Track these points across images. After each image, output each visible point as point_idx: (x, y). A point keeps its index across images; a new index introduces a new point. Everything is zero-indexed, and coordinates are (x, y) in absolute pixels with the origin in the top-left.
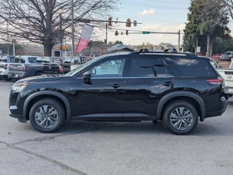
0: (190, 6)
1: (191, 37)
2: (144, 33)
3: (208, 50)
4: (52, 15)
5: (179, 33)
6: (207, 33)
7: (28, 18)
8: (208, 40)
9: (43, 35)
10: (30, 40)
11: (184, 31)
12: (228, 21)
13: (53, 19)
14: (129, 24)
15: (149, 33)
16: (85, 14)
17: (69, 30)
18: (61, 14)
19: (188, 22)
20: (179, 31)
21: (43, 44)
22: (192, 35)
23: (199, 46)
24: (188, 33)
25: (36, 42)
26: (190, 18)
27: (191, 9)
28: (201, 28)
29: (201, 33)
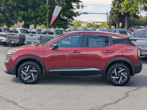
1: (114, 17)
2: (84, 13)
3: (126, 25)
5: (107, 14)
8: (126, 19)
14: (78, 7)
15: (87, 13)
19: (112, 7)
20: (107, 12)
22: (116, 15)
23: (121, 22)
24: (113, 14)
26: (114, 5)
29: (122, 14)
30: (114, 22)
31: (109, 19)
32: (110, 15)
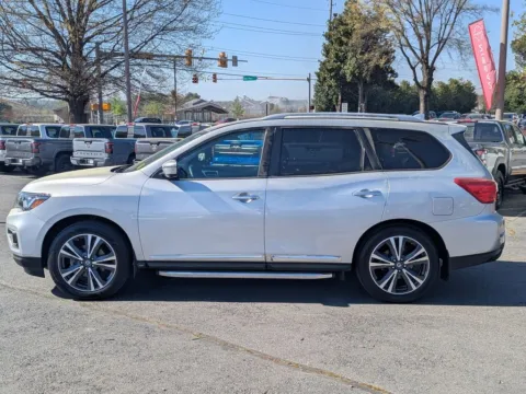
0: (326, 30)
1: (330, 86)
2: (247, 78)
4: (82, 45)
5: (309, 80)
6: (358, 78)
7: (35, 50)
9: (64, 83)
10: (41, 92)
11: (318, 75)
12: (394, 57)
13: (85, 52)
14: (223, 62)
15: (255, 78)
16: (146, 43)
17: (116, 73)
18: (98, 44)
19: (323, 59)
20: (310, 74)
21: (66, 100)
23: (342, 101)
24: (325, 79)
25: (54, 97)
26: (327, 51)
27: (328, 36)
28: (348, 69)
29: (349, 79)
30: (331, 100)
31: (317, 92)
32: (319, 81)
